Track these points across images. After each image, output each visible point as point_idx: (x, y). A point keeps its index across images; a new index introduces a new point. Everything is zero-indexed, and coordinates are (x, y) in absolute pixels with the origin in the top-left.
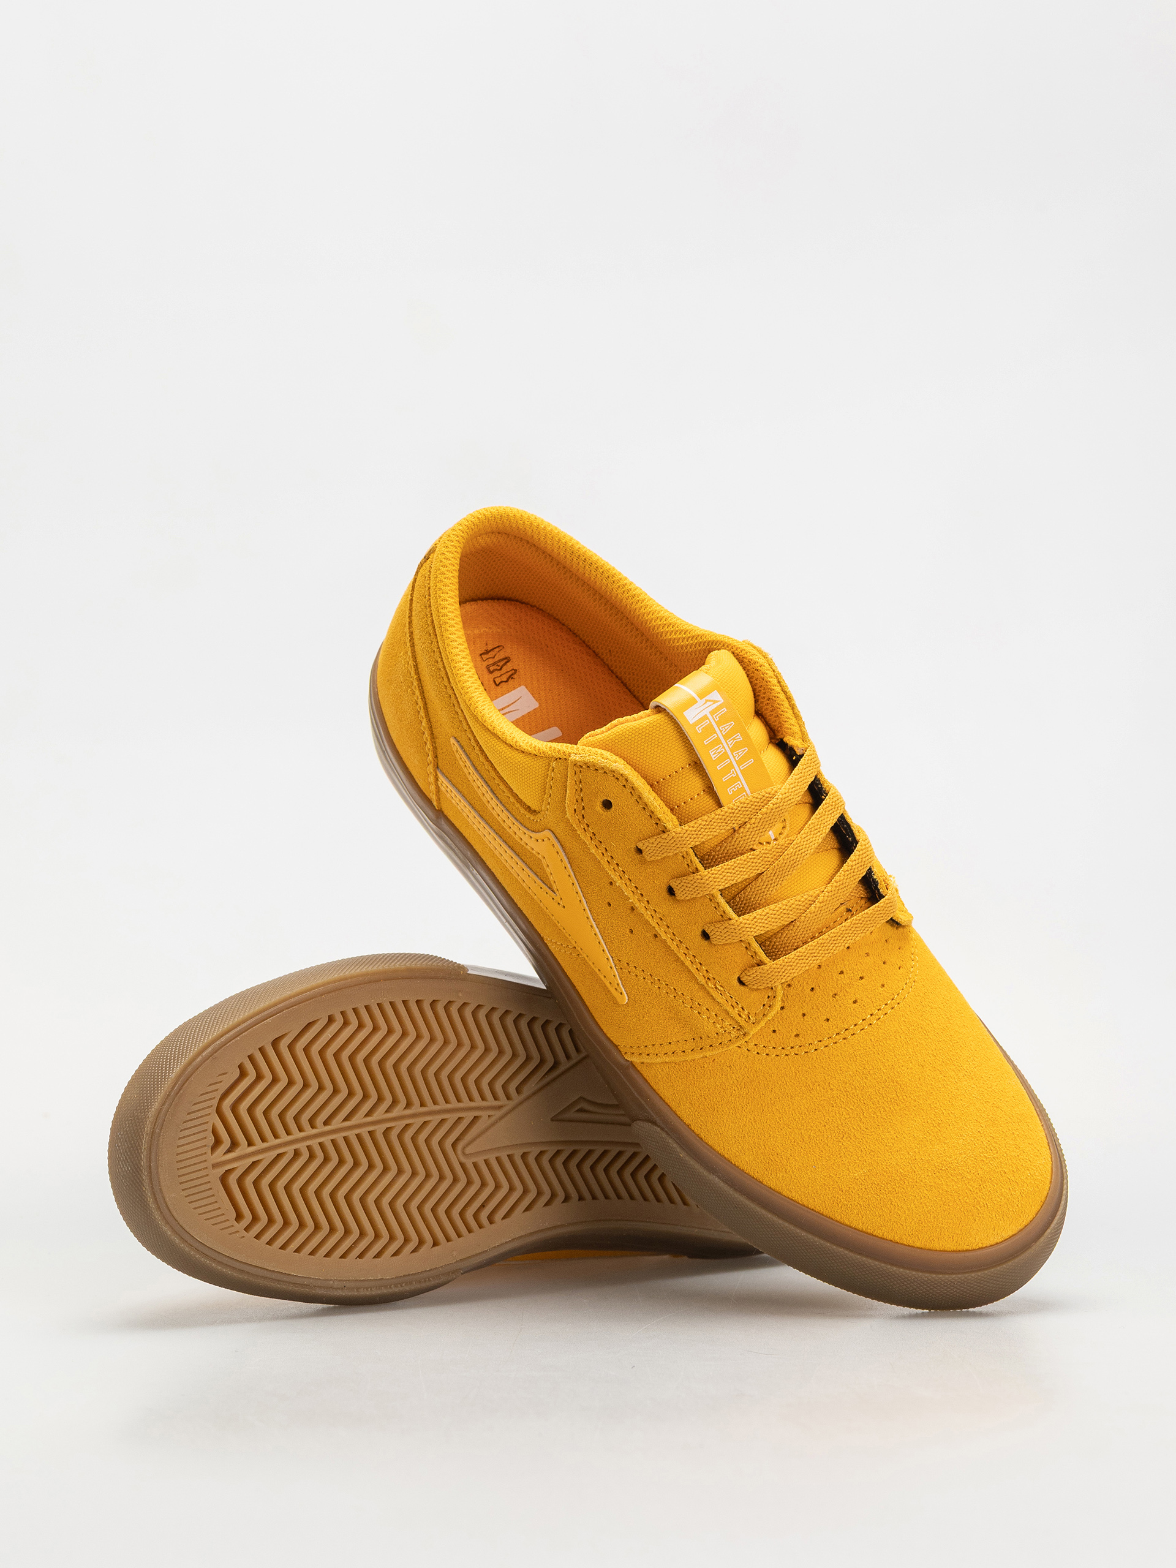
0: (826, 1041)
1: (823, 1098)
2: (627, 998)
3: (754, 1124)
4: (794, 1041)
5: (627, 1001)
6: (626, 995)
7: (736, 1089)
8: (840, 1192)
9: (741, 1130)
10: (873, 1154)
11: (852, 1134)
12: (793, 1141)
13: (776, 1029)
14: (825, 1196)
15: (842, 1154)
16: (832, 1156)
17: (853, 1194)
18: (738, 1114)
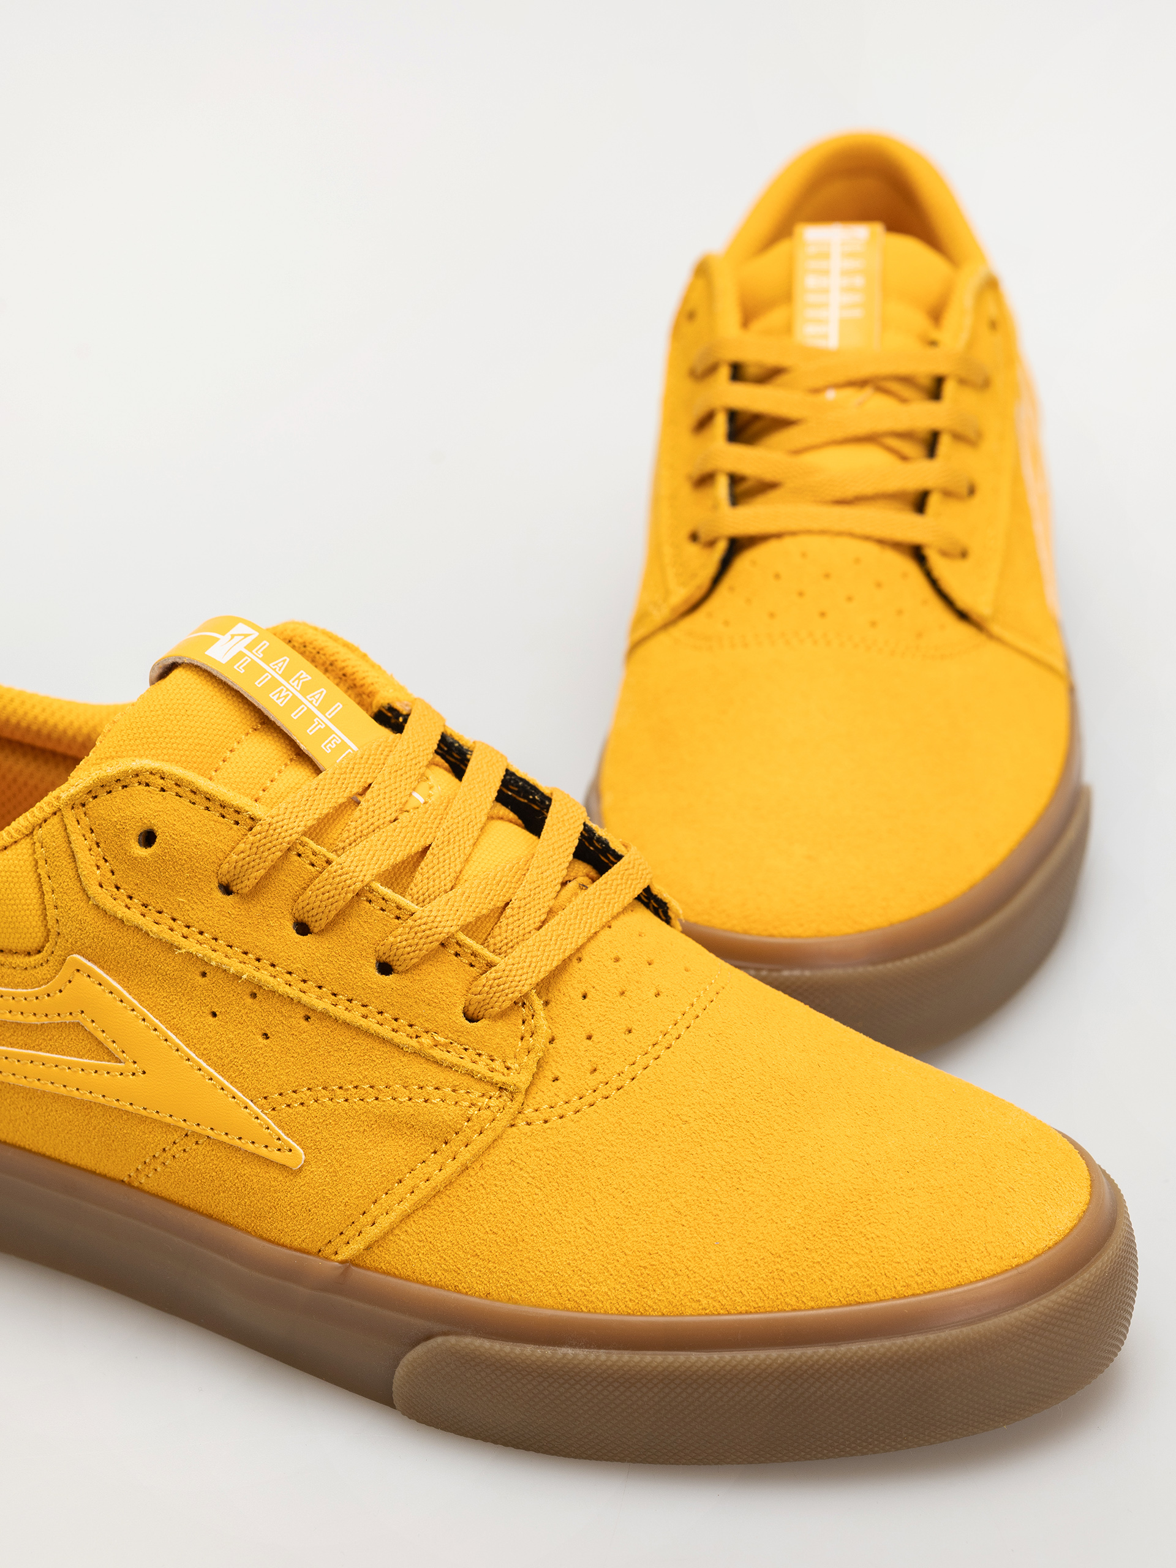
0: (641, 1061)
1: (679, 1140)
2: (301, 1151)
3: (589, 1228)
4: (593, 1080)
5: (303, 1157)
6: (298, 1148)
7: (537, 1191)
8: (777, 1260)
9: (574, 1248)
10: (798, 1182)
11: (752, 1171)
12: (664, 1222)
13: (558, 1074)
14: (756, 1279)
15: (751, 1204)
16: (736, 1215)
17: (798, 1253)
18: (557, 1226)
